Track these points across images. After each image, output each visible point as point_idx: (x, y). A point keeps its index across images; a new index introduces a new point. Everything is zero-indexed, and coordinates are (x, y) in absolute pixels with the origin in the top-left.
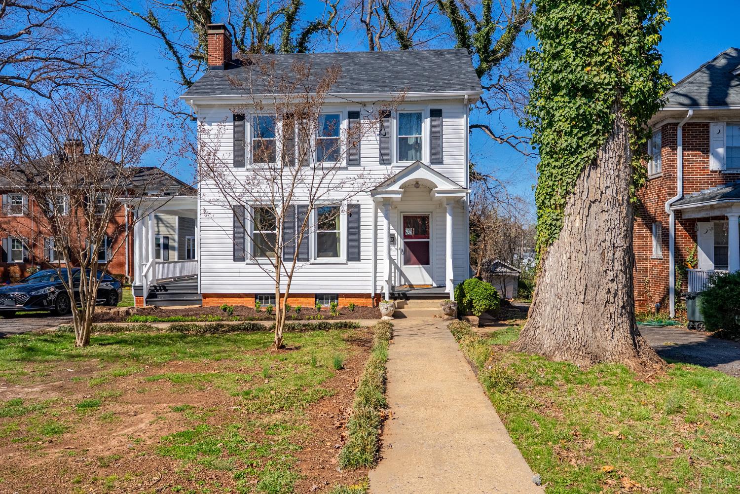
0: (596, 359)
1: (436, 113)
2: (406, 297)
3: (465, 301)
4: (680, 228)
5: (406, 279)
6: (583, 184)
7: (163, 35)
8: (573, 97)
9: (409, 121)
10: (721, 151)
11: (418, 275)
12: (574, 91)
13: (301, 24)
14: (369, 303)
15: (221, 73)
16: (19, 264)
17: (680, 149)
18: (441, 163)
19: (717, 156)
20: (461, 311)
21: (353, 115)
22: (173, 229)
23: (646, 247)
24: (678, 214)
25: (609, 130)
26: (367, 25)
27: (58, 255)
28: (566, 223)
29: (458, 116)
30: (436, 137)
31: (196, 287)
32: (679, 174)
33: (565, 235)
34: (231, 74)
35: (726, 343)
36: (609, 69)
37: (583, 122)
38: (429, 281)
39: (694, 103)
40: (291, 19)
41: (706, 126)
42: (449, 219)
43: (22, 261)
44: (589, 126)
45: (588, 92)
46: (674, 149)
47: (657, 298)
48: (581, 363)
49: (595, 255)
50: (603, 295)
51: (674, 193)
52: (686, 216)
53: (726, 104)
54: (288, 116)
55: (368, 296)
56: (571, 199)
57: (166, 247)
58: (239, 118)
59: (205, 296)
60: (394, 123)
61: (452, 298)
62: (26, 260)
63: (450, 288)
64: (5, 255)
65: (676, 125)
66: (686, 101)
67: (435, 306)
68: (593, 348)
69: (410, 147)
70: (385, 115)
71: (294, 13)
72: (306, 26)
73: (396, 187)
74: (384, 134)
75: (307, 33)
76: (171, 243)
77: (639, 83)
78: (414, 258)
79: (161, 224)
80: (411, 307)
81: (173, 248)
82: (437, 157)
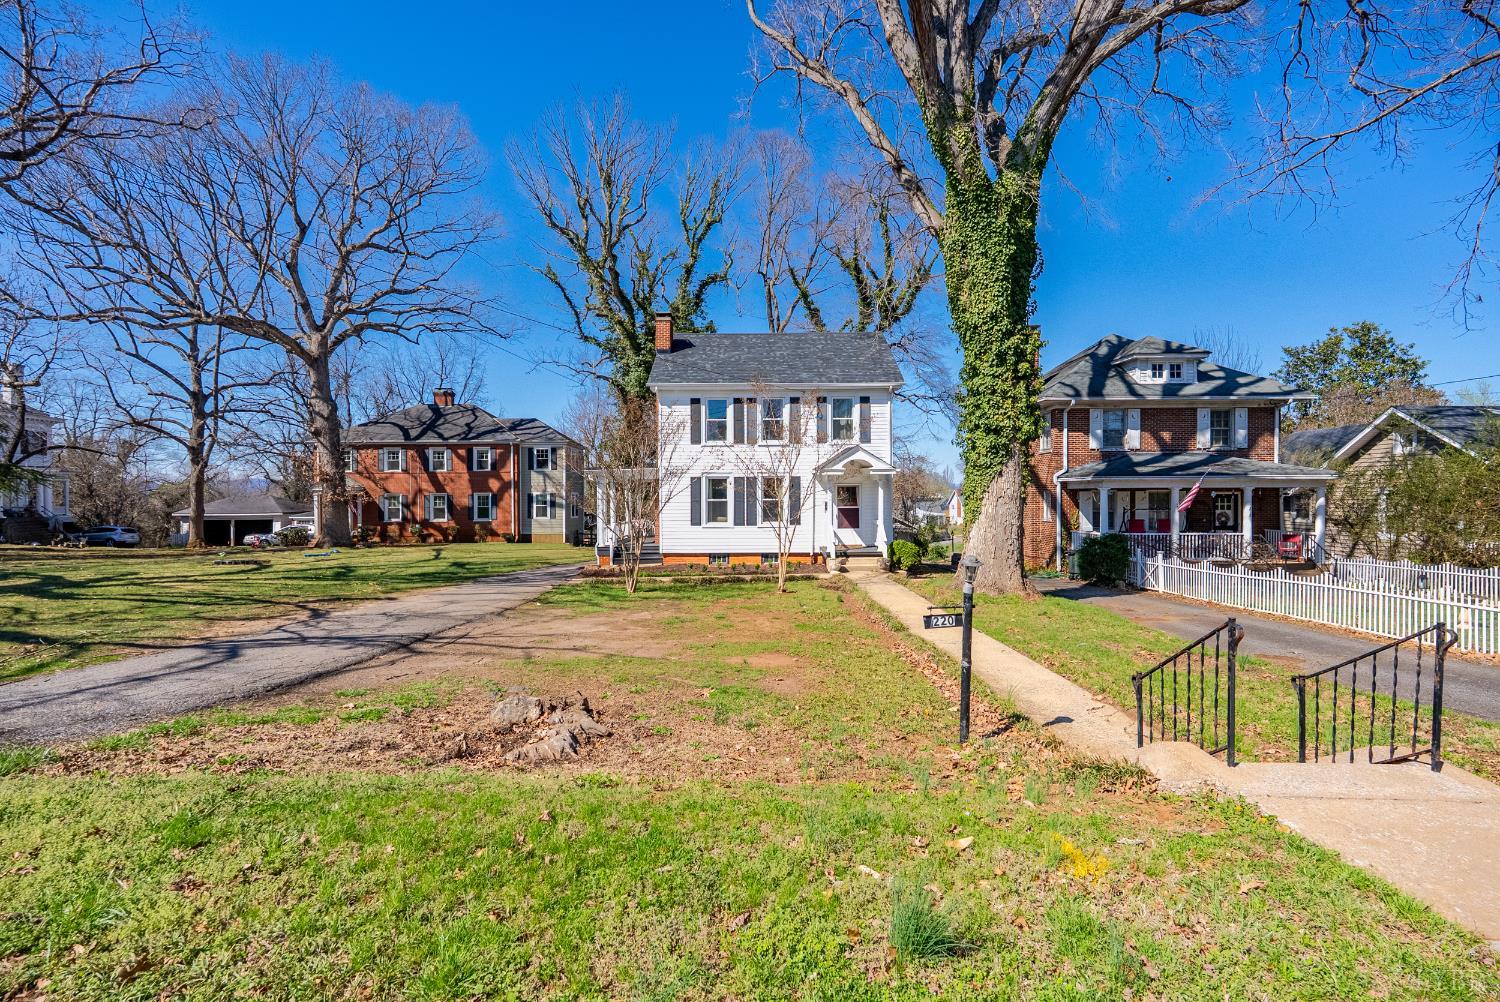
0: (1001, 591)
1: (865, 400)
2: (847, 555)
3: (895, 559)
4: (1066, 497)
5: (840, 541)
6: (994, 486)
7: (563, 290)
8: (988, 434)
9: (842, 406)
10: (1100, 432)
11: (851, 537)
12: (988, 430)
13: (699, 276)
14: (809, 560)
15: (670, 357)
16: (398, 523)
17: (1065, 430)
18: (869, 441)
19: (1095, 436)
20: (893, 566)
21: (794, 401)
22: (560, 484)
23: (1038, 511)
24: (1064, 485)
25: (1009, 454)
26: (764, 276)
27: (439, 513)
28: (983, 509)
29: (882, 402)
30: (866, 421)
31: (657, 548)
32: (1065, 451)
33: (982, 517)
34: (678, 356)
35: (1093, 588)
36: (1009, 417)
37: (994, 449)
38: (858, 541)
39: (1078, 394)
40: (689, 271)
41: (1087, 411)
42: (881, 492)
43: (400, 520)
44: (998, 452)
45: (997, 431)
46: (1061, 431)
47: (1047, 556)
48: (992, 594)
49: (1001, 529)
50: (1005, 553)
51: (1061, 468)
52: (1070, 487)
53: (1102, 395)
54: (737, 401)
55: (807, 555)
56: (986, 495)
57: (553, 504)
58: (695, 402)
59: (666, 555)
60: (830, 407)
61: (885, 555)
62: (405, 518)
63: (883, 548)
64: (381, 513)
65: (1063, 410)
66: (1071, 392)
67: (872, 562)
68: (999, 585)
69: (842, 428)
70: (822, 400)
71: (692, 266)
72: (705, 278)
73: (839, 466)
74: (821, 418)
75: (704, 285)
76: (558, 500)
77: (1026, 427)
78: (846, 523)
79: (548, 481)
80: (851, 563)
81: (561, 506)
82: (866, 437)
